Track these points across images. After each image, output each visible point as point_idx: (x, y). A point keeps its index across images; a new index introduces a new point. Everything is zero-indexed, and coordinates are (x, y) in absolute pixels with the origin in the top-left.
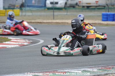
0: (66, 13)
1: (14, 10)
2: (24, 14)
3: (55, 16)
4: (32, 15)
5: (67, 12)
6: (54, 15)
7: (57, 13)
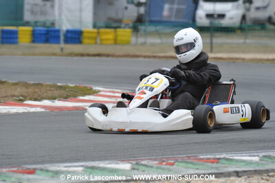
0: (242, 41)
1: (118, 30)
2: (141, 40)
3: (214, 45)
4: (162, 43)
5: (246, 38)
6: (211, 43)
7: (220, 39)
